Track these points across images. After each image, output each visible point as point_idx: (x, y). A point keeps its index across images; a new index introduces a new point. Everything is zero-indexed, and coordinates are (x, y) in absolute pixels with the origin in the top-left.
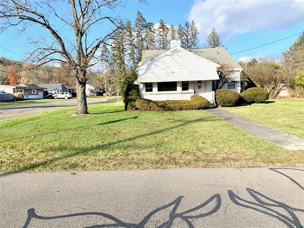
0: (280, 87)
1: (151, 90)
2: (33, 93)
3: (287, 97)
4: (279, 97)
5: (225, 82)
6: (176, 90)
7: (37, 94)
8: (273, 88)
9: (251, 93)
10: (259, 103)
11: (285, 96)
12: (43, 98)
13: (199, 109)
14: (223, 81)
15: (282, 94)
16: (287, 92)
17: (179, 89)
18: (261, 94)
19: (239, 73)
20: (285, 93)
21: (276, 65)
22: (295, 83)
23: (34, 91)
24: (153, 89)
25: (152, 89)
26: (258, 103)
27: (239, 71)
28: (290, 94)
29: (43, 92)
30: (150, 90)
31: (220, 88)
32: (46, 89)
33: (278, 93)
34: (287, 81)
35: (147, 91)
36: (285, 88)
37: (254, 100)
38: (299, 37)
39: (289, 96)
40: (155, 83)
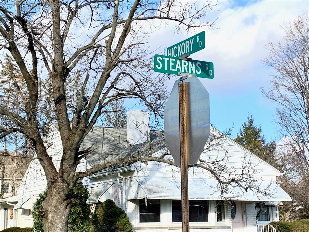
1: (157, 219)
24: (161, 215)
25: (159, 215)
30: (153, 218)
35: (143, 219)
40: (166, 201)
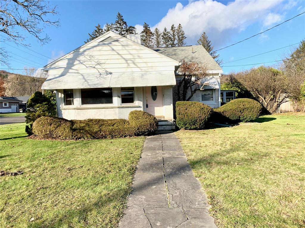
0: (281, 99)
1: (71, 103)
2: (4, 106)
3: (289, 111)
4: (279, 111)
5: (195, 90)
6: (111, 102)
7: (10, 107)
8: (271, 100)
9: (234, 107)
10: (249, 122)
11: (287, 111)
12: (16, 112)
13: (138, 135)
14: (193, 90)
15: (283, 107)
16: (290, 105)
17: (116, 100)
18: (250, 108)
19: (217, 77)
20: (287, 105)
21: (275, 71)
22: (300, 93)
23: (5, 104)
25: (73, 100)
26: (246, 122)
27: (218, 74)
28: (294, 108)
29: (17, 105)
31: (188, 100)
32: (22, 101)
33: (278, 106)
34: (289, 91)
35: (66, 103)
36: (287, 99)
37: (240, 117)
38: (302, 43)
39: (293, 110)
